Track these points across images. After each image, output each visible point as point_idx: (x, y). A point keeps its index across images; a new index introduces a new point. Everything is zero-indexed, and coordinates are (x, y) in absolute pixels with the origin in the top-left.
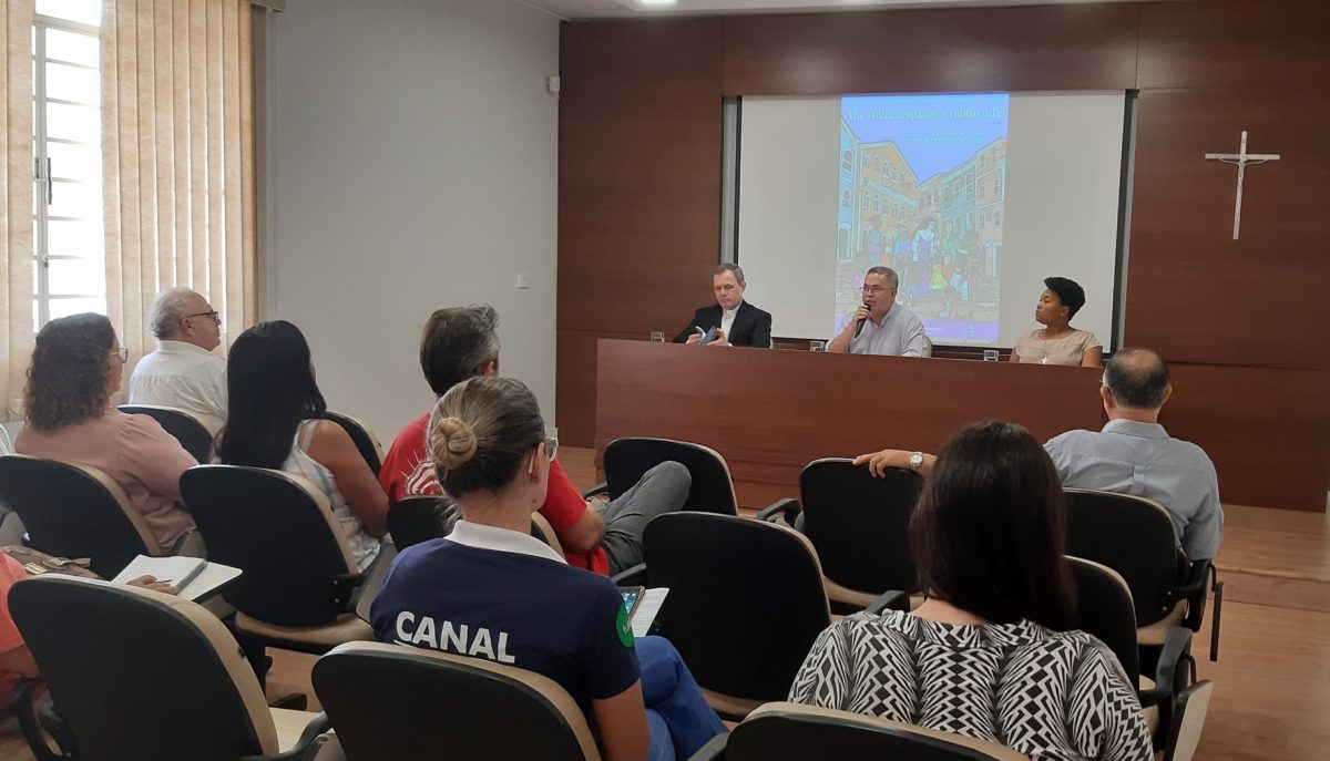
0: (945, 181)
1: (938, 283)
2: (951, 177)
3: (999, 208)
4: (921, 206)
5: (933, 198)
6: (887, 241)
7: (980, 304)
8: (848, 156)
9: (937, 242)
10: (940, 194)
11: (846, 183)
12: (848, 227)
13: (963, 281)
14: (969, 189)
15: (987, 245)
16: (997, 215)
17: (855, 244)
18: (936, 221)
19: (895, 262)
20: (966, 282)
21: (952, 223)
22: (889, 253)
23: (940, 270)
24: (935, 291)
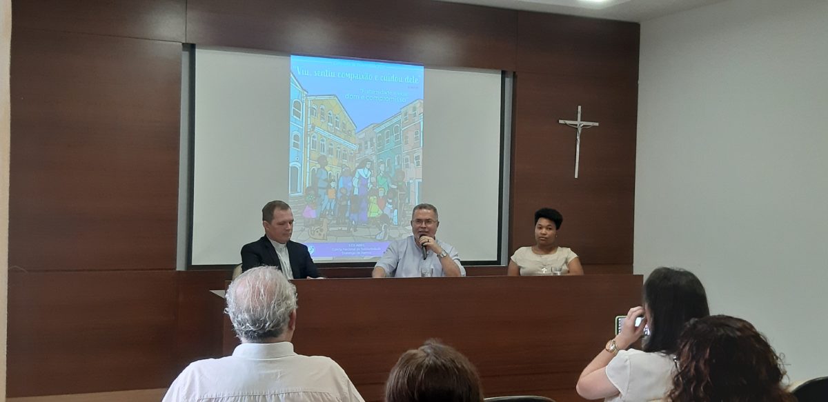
0: (378, 130)
1: (374, 211)
2: (383, 127)
3: (420, 153)
4: (360, 150)
5: (369, 143)
6: (332, 178)
8: (297, 105)
9: (373, 179)
10: (374, 141)
11: (296, 127)
12: (298, 165)
13: (393, 210)
14: (397, 138)
15: (411, 181)
16: (417, 158)
17: (305, 180)
18: (372, 162)
19: (339, 195)
20: (396, 210)
21: (385, 164)
22: (334, 188)
23: (376, 201)
24: (372, 218)
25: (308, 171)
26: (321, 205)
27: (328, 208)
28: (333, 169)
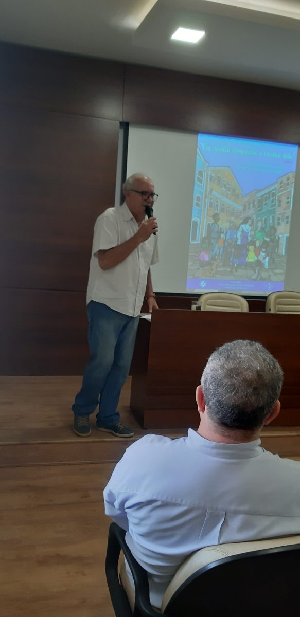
0: (259, 195)
1: (251, 257)
2: (263, 193)
3: (289, 213)
4: (244, 210)
5: (251, 205)
6: (222, 231)
7: (275, 271)
8: (201, 173)
9: (253, 233)
10: (256, 203)
11: (198, 191)
12: (198, 220)
13: (266, 257)
14: (273, 201)
15: (281, 236)
16: (287, 217)
17: (202, 232)
18: (253, 220)
19: (226, 244)
20: (267, 258)
21: (262, 221)
22: (223, 238)
23: (253, 250)
24: (249, 262)
25: (205, 224)
26: (213, 251)
27: (217, 253)
28: (224, 224)
